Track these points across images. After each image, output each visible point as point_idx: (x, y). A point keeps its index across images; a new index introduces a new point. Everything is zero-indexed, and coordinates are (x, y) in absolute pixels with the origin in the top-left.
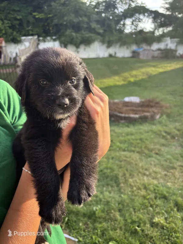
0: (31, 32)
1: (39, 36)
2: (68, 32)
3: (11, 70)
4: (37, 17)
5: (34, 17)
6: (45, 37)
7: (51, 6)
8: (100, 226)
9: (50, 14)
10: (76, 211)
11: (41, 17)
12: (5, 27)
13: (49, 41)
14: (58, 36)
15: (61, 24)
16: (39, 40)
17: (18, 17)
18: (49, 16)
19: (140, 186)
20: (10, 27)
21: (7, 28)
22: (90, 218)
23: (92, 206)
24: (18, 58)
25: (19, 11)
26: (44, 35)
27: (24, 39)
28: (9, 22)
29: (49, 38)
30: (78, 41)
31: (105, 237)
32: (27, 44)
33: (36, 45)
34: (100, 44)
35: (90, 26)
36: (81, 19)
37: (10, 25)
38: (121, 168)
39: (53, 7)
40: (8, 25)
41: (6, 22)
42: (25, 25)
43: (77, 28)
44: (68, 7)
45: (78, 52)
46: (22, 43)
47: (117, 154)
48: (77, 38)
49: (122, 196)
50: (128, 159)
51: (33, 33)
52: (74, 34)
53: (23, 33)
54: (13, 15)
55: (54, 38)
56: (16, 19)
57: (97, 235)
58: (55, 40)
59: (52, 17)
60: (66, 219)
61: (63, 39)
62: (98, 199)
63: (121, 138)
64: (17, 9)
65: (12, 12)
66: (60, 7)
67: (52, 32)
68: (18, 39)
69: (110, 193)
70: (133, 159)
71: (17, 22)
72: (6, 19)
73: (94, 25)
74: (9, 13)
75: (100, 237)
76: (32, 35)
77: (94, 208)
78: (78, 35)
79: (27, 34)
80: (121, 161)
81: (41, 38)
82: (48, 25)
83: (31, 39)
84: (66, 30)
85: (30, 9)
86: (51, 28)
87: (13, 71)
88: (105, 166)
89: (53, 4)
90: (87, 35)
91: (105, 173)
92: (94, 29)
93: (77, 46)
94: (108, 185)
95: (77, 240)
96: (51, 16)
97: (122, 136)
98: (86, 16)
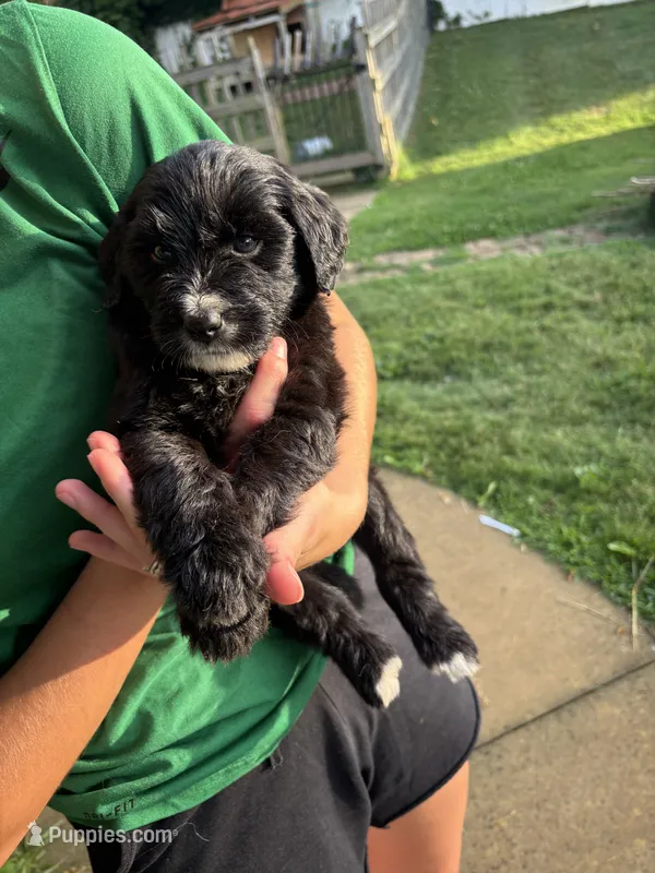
3: (335, 85)
8: (589, 508)
10: (520, 471)
22: (560, 489)
23: (572, 465)
24: (358, 37)
31: (598, 533)
57: (577, 525)
60: (492, 487)
62: (593, 451)
69: (636, 440)
75: (585, 533)
77: (578, 471)
87: (341, 87)
88: (632, 368)
91: (627, 391)
94: (633, 422)
95: (515, 532)
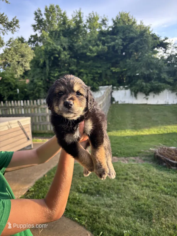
0: (107, 83)
1: (113, 86)
2: (139, 82)
4: (114, 71)
5: (111, 71)
6: (119, 86)
7: (126, 62)
9: (125, 68)
10: (109, 229)
11: (117, 71)
12: (88, 79)
13: (122, 89)
14: (129, 85)
15: (134, 76)
16: (113, 89)
17: (99, 72)
18: (123, 70)
19: (170, 226)
20: (92, 79)
21: (90, 80)
23: (123, 230)
25: (100, 67)
26: (117, 85)
27: (102, 88)
28: (92, 75)
29: (121, 87)
30: (148, 90)
32: (103, 92)
33: (110, 93)
34: (170, 91)
35: (161, 77)
36: (151, 71)
37: (92, 77)
38: (158, 207)
39: (128, 63)
40: (90, 78)
41: (89, 75)
42: (103, 78)
43: (148, 78)
44: (140, 63)
45: (147, 99)
46: (99, 91)
47: (159, 195)
48: (146, 87)
49: (151, 229)
50: (167, 202)
51: (109, 83)
52: (144, 84)
53: (102, 83)
54: (96, 70)
55: (126, 86)
56: (97, 73)
58: (126, 89)
59: (127, 70)
60: (101, 233)
61: (134, 87)
62: (130, 225)
63: (167, 183)
64: (99, 65)
65: (95, 68)
66: (134, 63)
67: (125, 81)
68: (97, 88)
69: (141, 224)
70: (172, 203)
71: (98, 75)
72: (90, 73)
73: (164, 76)
74: (93, 69)
76: (108, 85)
78: (148, 84)
79: (104, 84)
80: (159, 202)
81: (115, 87)
82: (123, 76)
83: (107, 88)
84: (137, 80)
85: (109, 65)
86: (124, 79)
88: (143, 202)
89: (128, 60)
90: (156, 85)
91: (141, 208)
92: (164, 79)
93: (147, 94)
94: (141, 218)
96: (125, 69)
97: (169, 181)
98: (156, 68)
